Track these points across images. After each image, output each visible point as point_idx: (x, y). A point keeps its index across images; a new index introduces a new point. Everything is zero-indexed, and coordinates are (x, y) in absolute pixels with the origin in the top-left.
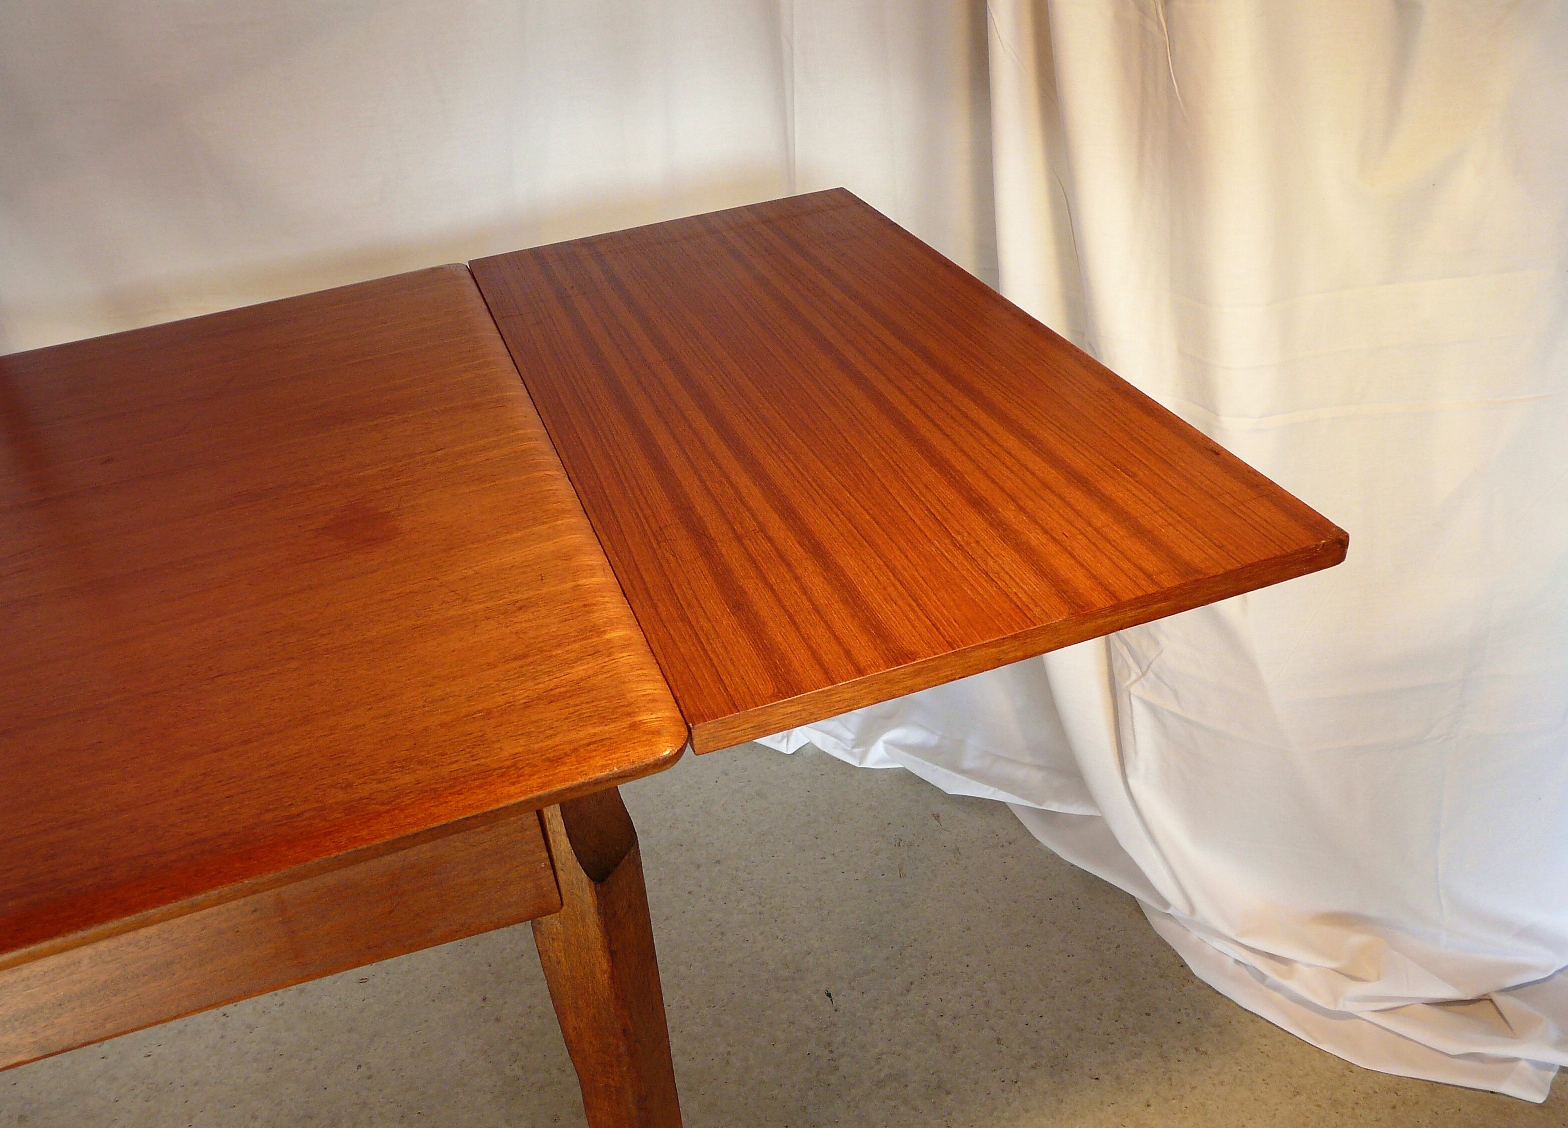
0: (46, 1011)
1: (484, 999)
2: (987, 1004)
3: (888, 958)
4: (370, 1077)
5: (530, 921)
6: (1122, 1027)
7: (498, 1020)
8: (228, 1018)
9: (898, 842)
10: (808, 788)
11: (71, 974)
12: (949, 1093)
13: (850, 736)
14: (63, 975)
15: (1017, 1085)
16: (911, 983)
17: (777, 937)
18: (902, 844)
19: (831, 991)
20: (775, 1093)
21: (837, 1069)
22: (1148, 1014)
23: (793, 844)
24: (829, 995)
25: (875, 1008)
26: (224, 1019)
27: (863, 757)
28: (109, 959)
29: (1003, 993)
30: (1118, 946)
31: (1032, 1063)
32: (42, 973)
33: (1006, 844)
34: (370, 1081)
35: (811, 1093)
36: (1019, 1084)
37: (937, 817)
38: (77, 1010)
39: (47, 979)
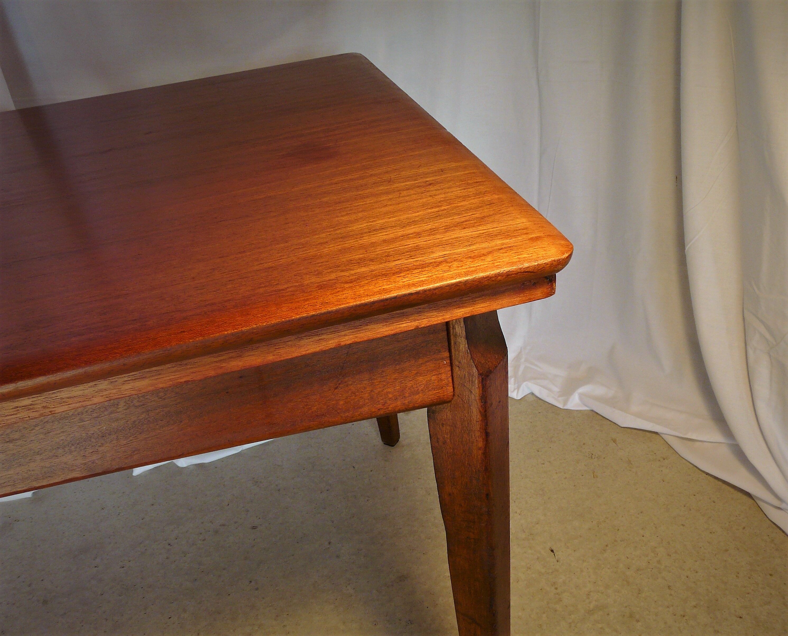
0: (93, 440)
1: (330, 543)
2: (659, 562)
3: (590, 529)
4: (257, 589)
5: (427, 408)
6: (754, 582)
7: (338, 557)
8: (171, 547)
9: (590, 455)
10: (531, 420)
11: (111, 413)
12: (638, 621)
13: (556, 389)
14: (106, 413)
15: (685, 618)
16: (607, 546)
17: (516, 513)
18: (593, 457)
19: (554, 548)
20: (520, 614)
21: (560, 600)
22: (771, 575)
23: (523, 454)
24: (552, 551)
25: (584, 561)
26: (169, 547)
27: (565, 402)
28: (137, 404)
29: (669, 555)
30: (744, 528)
31: (694, 603)
32: (91, 410)
33: (661, 459)
34: (256, 592)
35: (544, 615)
36: (686, 617)
37: (614, 441)
38: (115, 442)
39: (95, 415)
